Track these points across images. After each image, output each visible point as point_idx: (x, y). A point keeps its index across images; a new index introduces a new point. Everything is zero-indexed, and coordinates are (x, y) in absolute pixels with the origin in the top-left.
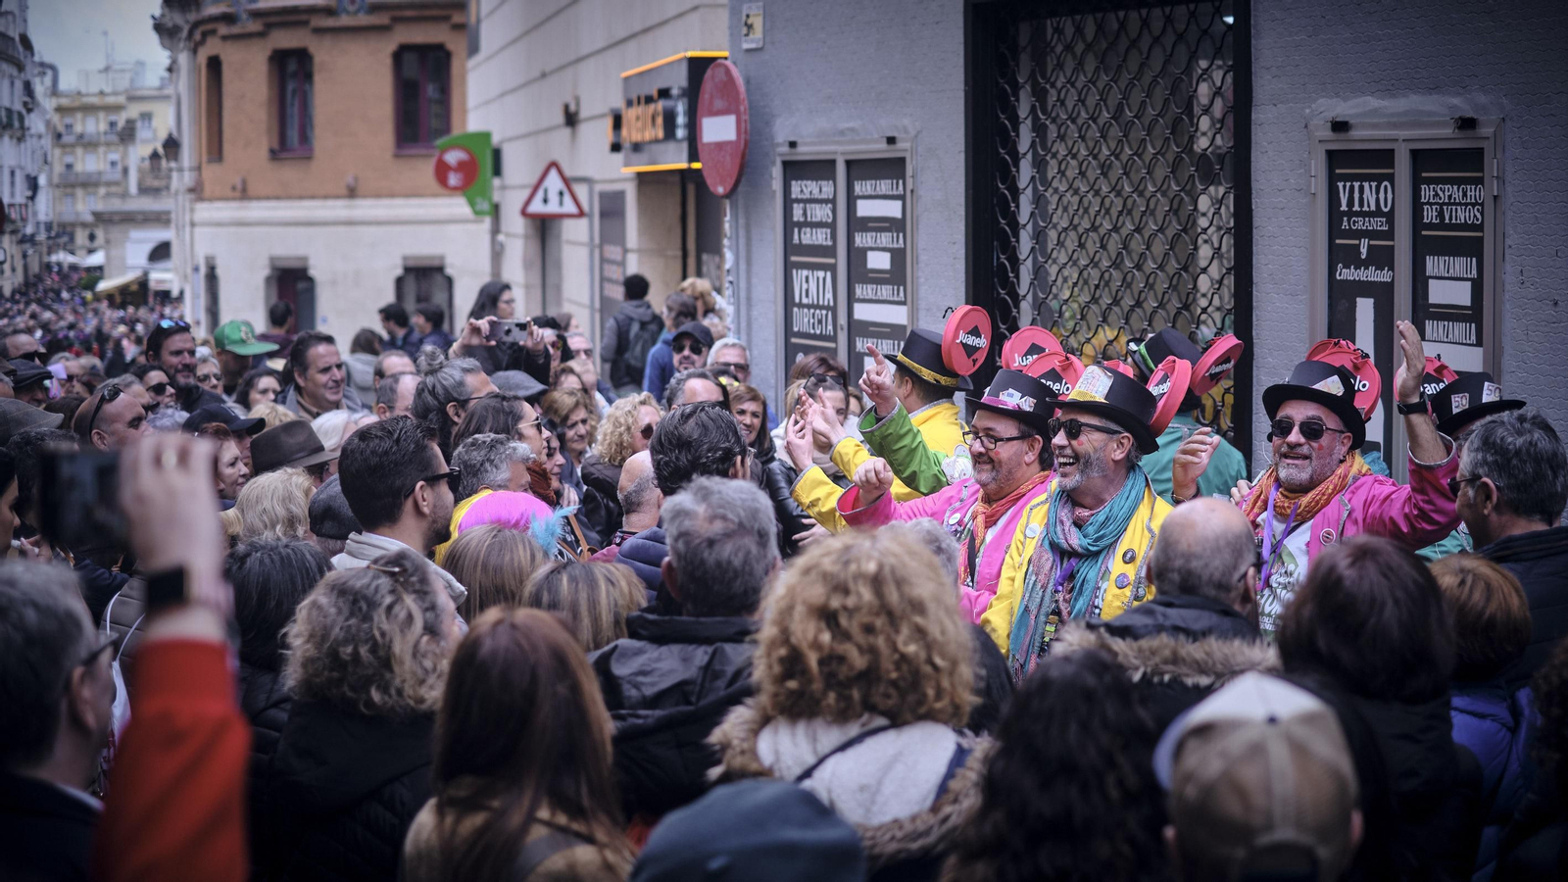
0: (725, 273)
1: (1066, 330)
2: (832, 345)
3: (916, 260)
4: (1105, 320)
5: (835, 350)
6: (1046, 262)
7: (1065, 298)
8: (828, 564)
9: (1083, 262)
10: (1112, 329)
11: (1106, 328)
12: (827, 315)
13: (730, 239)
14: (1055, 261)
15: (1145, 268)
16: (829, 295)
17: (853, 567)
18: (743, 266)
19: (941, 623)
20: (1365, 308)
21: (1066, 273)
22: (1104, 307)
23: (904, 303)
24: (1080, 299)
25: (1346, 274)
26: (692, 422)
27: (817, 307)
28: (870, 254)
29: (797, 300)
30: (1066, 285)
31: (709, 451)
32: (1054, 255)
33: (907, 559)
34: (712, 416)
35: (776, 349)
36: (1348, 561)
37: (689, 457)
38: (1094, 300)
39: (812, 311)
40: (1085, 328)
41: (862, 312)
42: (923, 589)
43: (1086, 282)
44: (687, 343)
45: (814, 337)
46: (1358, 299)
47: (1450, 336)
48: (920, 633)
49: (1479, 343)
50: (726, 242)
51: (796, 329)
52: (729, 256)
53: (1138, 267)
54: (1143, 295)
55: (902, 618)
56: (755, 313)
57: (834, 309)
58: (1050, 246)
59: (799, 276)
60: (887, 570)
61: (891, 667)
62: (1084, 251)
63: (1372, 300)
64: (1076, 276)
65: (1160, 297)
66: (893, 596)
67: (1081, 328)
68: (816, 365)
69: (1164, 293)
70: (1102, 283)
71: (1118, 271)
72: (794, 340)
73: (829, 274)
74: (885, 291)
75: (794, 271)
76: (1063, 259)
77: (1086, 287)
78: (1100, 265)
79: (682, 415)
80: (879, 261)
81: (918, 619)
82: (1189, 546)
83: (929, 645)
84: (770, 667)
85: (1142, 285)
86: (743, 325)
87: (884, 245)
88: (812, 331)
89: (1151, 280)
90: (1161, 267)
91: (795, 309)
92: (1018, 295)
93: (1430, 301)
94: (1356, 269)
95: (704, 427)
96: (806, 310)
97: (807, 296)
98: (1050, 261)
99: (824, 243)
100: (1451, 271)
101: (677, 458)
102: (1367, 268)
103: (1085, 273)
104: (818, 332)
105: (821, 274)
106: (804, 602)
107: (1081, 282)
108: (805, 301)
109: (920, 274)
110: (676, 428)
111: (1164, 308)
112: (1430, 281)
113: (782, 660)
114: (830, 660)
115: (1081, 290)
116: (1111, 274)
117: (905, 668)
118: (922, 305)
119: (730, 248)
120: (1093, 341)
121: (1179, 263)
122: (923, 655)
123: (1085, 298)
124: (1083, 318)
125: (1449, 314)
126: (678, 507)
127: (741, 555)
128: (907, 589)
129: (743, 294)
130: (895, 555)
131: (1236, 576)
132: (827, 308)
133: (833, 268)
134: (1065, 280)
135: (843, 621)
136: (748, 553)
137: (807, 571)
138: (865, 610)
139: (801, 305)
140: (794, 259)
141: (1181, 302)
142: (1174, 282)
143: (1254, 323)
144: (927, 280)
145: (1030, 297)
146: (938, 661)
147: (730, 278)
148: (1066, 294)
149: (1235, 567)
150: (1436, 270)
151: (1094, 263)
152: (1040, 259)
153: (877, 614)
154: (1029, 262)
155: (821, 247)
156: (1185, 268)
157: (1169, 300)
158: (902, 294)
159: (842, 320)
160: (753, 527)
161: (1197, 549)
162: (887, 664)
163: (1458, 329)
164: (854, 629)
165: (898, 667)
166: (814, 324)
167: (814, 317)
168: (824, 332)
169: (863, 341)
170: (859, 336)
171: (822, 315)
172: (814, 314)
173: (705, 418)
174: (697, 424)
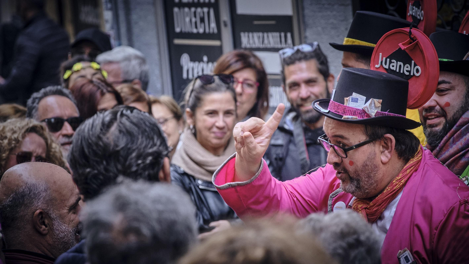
2: (216, 43)
12: (209, 13)
26: (114, 129)
27: (198, 5)
34: (135, 120)
35: (160, 53)
39: (193, 9)
41: (245, 6)
45: (197, 36)
51: (178, 30)
56: (134, 17)
57: (215, 6)
68: (234, 60)
72: (177, 41)
79: (103, 124)
88: (195, 31)
91: (176, 10)
95: (128, 133)
96: (186, 10)
104: (201, 31)
110: (99, 138)
126: (94, 218)
132: (209, 5)
139: (181, 5)
159: (225, 16)
166: (196, 23)
167: (195, 16)
168: (207, 31)
169: (248, 36)
170: (244, 32)
171: (203, 13)
172: (195, 13)
173: (127, 123)
174: (120, 131)
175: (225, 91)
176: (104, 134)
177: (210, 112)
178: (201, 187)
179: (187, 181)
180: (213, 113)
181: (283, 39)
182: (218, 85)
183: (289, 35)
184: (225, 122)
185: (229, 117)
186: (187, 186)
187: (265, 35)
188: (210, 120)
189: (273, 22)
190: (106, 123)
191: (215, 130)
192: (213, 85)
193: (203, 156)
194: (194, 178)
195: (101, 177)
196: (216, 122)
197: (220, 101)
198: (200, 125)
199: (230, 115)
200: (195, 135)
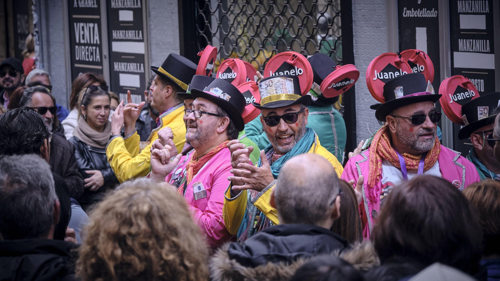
0: (33, 27)
1: (241, 53)
2: (100, 67)
3: (148, 15)
4: (264, 46)
5: (101, 71)
6: (227, 13)
7: (239, 34)
8: (120, 207)
9: (249, 12)
10: (268, 52)
11: (265, 51)
12: (96, 50)
13: (35, 6)
14: (232, 13)
15: (286, 14)
16: (97, 38)
17: (135, 209)
18: (44, 22)
19: (188, 240)
20: (421, 34)
21: (239, 19)
22: (263, 38)
23: (142, 41)
24: (248, 34)
25: (409, 13)
26: (16, 119)
27: (90, 45)
28: (121, 12)
29: (77, 41)
30: (239, 26)
31: (28, 137)
32: (232, 8)
33: (166, 201)
34: (28, 115)
35: (66, 71)
36: (407, 189)
37: (17, 142)
38: (257, 34)
39: (87, 47)
40: (252, 51)
41: (117, 47)
42: (177, 220)
43: (251, 24)
44: (7, 70)
45: (89, 63)
46: (417, 29)
47: (474, 48)
48: (175, 247)
49: (492, 52)
50: (33, 7)
51: (77, 59)
52: (35, 16)
53: (283, 14)
54: (286, 31)
55: (164, 239)
56: (52, 50)
57: (100, 46)
58: (229, 4)
59: (78, 27)
60: (155, 209)
61: (159, 269)
62: (249, 6)
63: (425, 29)
64: (245, 20)
65: (296, 32)
66: (159, 225)
67: (249, 51)
69: (299, 29)
70: (261, 25)
71: (271, 17)
72: (76, 65)
73: (96, 25)
74: (131, 34)
75: (75, 24)
76: (237, 11)
77: (251, 27)
78: (260, 13)
80: (126, 16)
81: (174, 239)
82: (301, 182)
83: (182, 254)
84: (86, 270)
85: (285, 25)
86: (45, 57)
87: (129, 6)
88: (87, 60)
89: (291, 22)
90: (296, 14)
91: (77, 47)
92: (211, 33)
93: (461, 28)
94: (415, 10)
95: (23, 122)
96: (83, 47)
97: (83, 38)
98: (229, 13)
99: (93, 6)
100: (473, 9)
101: (9, 143)
102: (421, 9)
103: (251, 19)
104: (91, 60)
105: (91, 25)
106: (105, 231)
107: (248, 24)
108: (82, 41)
109: (151, 23)
110: (7, 124)
111: (299, 38)
112: (461, 16)
113: (93, 265)
114: (122, 265)
115: (249, 29)
116: (266, 19)
117: (167, 268)
118: (153, 41)
119: (36, 11)
120: (257, 59)
121: (307, 11)
122: (178, 261)
123: (251, 34)
124: (251, 45)
125: (473, 35)
127: (32, 203)
128: (167, 220)
129: (44, 38)
130: (159, 200)
131: (330, 201)
132: (96, 45)
133: (98, 22)
134: (239, 23)
135: (129, 242)
136: (38, 200)
137: (107, 211)
138: (142, 236)
139: (80, 44)
140: (74, 16)
141: (309, 34)
142: (305, 22)
143: (354, 45)
144: (155, 26)
145: (218, 35)
146: (187, 263)
147: (37, 29)
148: (240, 32)
149: (329, 196)
150: (464, 9)
151: (256, 13)
152: (223, 11)
153: (150, 237)
154: (217, 14)
155: (90, 8)
156: (311, 14)
157: (302, 33)
158: (141, 35)
159: (105, 52)
160: (38, 185)
161: (307, 185)
162: (157, 267)
163: (478, 44)
164: (136, 246)
165: (163, 270)
166: (88, 55)
167: (88, 51)
168: (94, 60)
169: (118, 65)
170: (116, 62)
171: (93, 49)
172: (88, 49)
173: (24, 117)
174: (19, 121)
175: (105, 95)
176: (10, 122)
177: (96, 106)
178: (89, 149)
179: (82, 146)
180: (98, 107)
181: (138, 67)
182: (101, 91)
183: (142, 65)
184: (105, 112)
185: (107, 110)
186: (82, 149)
187: (128, 64)
188: (96, 112)
189: (133, 57)
190: (12, 116)
191: (99, 117)
192: (98, 91)
193: (90, 132)
194: (86, 145)
195: (6, 147)
196: (100, 112)
197: (103, 101)
198: (90, 114)
199: (108, 108)
200: (86, 120)
